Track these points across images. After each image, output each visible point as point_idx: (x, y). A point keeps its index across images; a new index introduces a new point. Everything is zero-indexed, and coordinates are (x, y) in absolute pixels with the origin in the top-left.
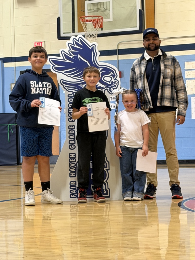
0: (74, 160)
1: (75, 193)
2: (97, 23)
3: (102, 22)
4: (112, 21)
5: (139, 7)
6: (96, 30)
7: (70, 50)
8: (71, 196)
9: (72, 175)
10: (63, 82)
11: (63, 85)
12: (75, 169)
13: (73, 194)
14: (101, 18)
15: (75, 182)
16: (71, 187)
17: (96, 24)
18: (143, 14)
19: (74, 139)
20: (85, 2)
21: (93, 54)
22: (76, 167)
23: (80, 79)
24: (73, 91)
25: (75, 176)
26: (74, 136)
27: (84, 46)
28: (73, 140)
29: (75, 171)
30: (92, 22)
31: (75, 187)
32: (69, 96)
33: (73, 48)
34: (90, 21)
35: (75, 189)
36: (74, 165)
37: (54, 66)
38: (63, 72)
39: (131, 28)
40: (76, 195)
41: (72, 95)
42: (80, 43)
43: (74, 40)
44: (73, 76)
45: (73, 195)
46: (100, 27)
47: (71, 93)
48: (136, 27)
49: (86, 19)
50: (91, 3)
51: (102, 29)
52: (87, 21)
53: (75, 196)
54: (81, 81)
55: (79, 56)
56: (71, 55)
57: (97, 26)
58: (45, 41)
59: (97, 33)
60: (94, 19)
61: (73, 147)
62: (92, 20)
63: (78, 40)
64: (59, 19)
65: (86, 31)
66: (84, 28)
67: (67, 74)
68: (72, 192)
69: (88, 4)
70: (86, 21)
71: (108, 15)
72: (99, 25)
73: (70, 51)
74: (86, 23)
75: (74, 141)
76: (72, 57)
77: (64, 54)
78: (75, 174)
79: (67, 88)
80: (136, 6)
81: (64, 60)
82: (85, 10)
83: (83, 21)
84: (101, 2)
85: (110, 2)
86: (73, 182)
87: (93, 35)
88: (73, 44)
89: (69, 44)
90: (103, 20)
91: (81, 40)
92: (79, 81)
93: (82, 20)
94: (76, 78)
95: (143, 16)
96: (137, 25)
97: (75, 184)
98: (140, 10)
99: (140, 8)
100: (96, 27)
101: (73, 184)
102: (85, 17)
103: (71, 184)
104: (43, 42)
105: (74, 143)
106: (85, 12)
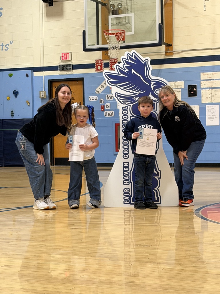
0: (128, 169)
1: (128, 199)
2: (120, 36)
3: (124, 35)
4: (134, 34)
5: (158, 21)
6: (119, 42)
7: (125, 64)
8: (125, 203)
9: (125, 182)
10: (117, 95)
11: (118, 98)
12: (128, 177)
13: (127, 200)
14: (123, 31)
15: (128, 190)
16: (125, 194)
17: (118, 37)
18: (162, 28)
19: (128, 149)
20: (109, 16)
21: (146, 69)
22: (129, 175)
23: (134, 92)
24: (127, 103)
25: (128, 183)
26: (127, 146)
27: (137, 60)
28: (126, 149)
29: (128, 179)
30: (115, 36)
31: (128, 194)
32: (123, 108)
33: (127, 63)
34: (113, 35)
35: (128, 196)
36: (128, 173)
37: (109, 80)
38: (117, 85)
39: (151, 41)
40: (130, 201)
41: (126, 107)
42: (134, 58)
43: (128, 55)
44: (127, 90)
45: (127, 202)
46: (122, 40)
47: (125, 105)
48: (156, 40)
49: (110, 32)
50: (114, 18)
51: (124, 42)
52: (111, 34)
53: (128, 203)
54: (135, 94)
55: (133, 71)
56: (125, 70)
57: (120, 39)
58: (71, 53)
59: (119, 46)
60: (117, 32)
61: (127, 156)
62: (114, 33)
63: (132, 55)
64: (84, 32)
65: (109, 44)
66: (108, 41)
67: (121, 88)
68: (125, 198)
69: (111, 18)
70: (109, 34)
71: (129, 28)
72: (121, 38)
73: (124, 66)
74: (110, 36)
75: (128, 151)
76: (126, 71)
77: (118, 68)
78: (128, 182)
79: (121, 101)
80: (156, 21)
81: (119, 74)
82: (108, 24)
83: (107, 35)
84: (123, 17)
85: (132, 17)
86: (127, 189)
87: (115, 47)
88: (127, 59)
89: (124, 59)
90: (125, 33)
91: (134, 55)
92: (133, 94)
93: (106, 33)
94: (130, 91)
95: (162, 30)
96: (156, 38)
97: (128, 191)
98: (159, 24)
99: (159, 23)
100: (118, 40)
101: (127, 191)
102: (109, 30)
103: (125, 191)
104: (70, 54)
105: (128, 152)
106: (108, 25)
